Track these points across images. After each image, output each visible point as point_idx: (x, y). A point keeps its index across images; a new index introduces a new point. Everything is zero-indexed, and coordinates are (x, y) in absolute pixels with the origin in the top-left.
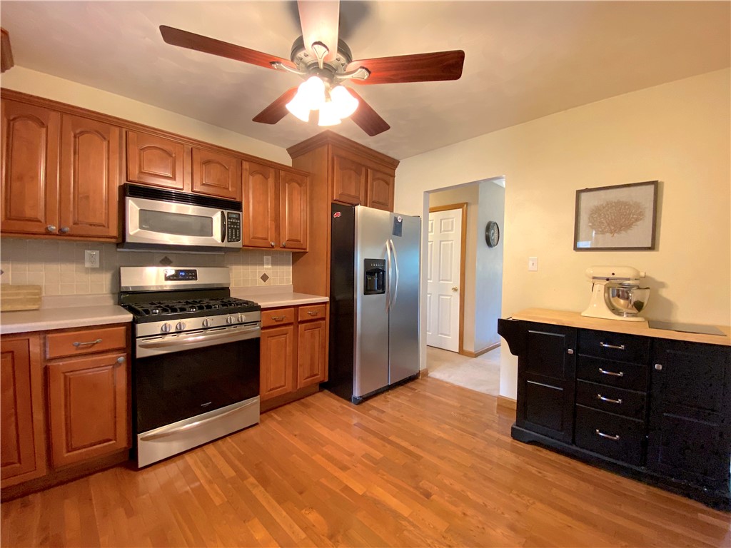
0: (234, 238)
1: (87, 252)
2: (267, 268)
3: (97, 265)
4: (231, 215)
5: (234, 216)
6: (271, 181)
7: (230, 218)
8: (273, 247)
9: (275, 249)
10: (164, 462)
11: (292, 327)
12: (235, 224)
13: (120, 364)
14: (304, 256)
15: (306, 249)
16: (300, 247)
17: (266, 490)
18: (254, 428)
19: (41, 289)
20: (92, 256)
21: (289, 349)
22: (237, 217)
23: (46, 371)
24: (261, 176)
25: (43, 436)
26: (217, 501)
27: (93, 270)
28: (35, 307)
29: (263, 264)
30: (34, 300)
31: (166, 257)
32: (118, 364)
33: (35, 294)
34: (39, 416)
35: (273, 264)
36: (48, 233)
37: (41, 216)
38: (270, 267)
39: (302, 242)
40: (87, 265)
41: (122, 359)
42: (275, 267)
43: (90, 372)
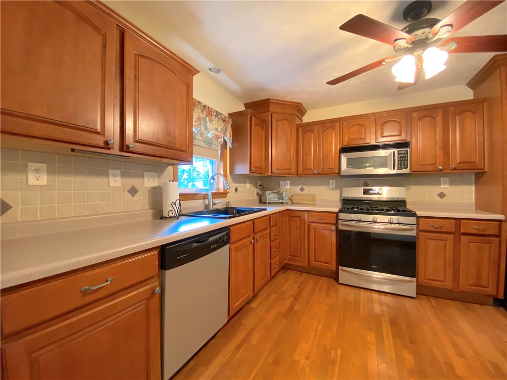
0: (403, 166)
1: (331, 181)
2: (445, 187)
3: (334, 187)
4: (400, 152)
5: (403, 152)
6: (439, 119)
7: (400, 154)
8: (441, 170)
9: (445, 171)
10: (351, 287)
11: (452, 236)
12: (404, 157)
13: (333, 231)
14: (484, 176)
15: (484, 169)
16: (476, 168)
17: (391, 327)
18: (409, 299)
19: (315, 196)
20: (333, 183)
21: (449, 254)
22: (406, 152)
23: (309, 226)
24: (429, 118)
25: (307, 251)
26: (362, 314)
27: (333, 189)
28: (313, 203)
29: (440, 185)
30: (313, 200)
31: (366, 182)
32: (332, 230)
33: (312, 198)
34: (306, 243)
35: (450, 184)
36: (314, 174)
37: (312, 168)
38: (448, 186)
39: (477, 163)
40: (331, 186)
41: (333, 228)
42: (452, 187)
43: (323, 231)
